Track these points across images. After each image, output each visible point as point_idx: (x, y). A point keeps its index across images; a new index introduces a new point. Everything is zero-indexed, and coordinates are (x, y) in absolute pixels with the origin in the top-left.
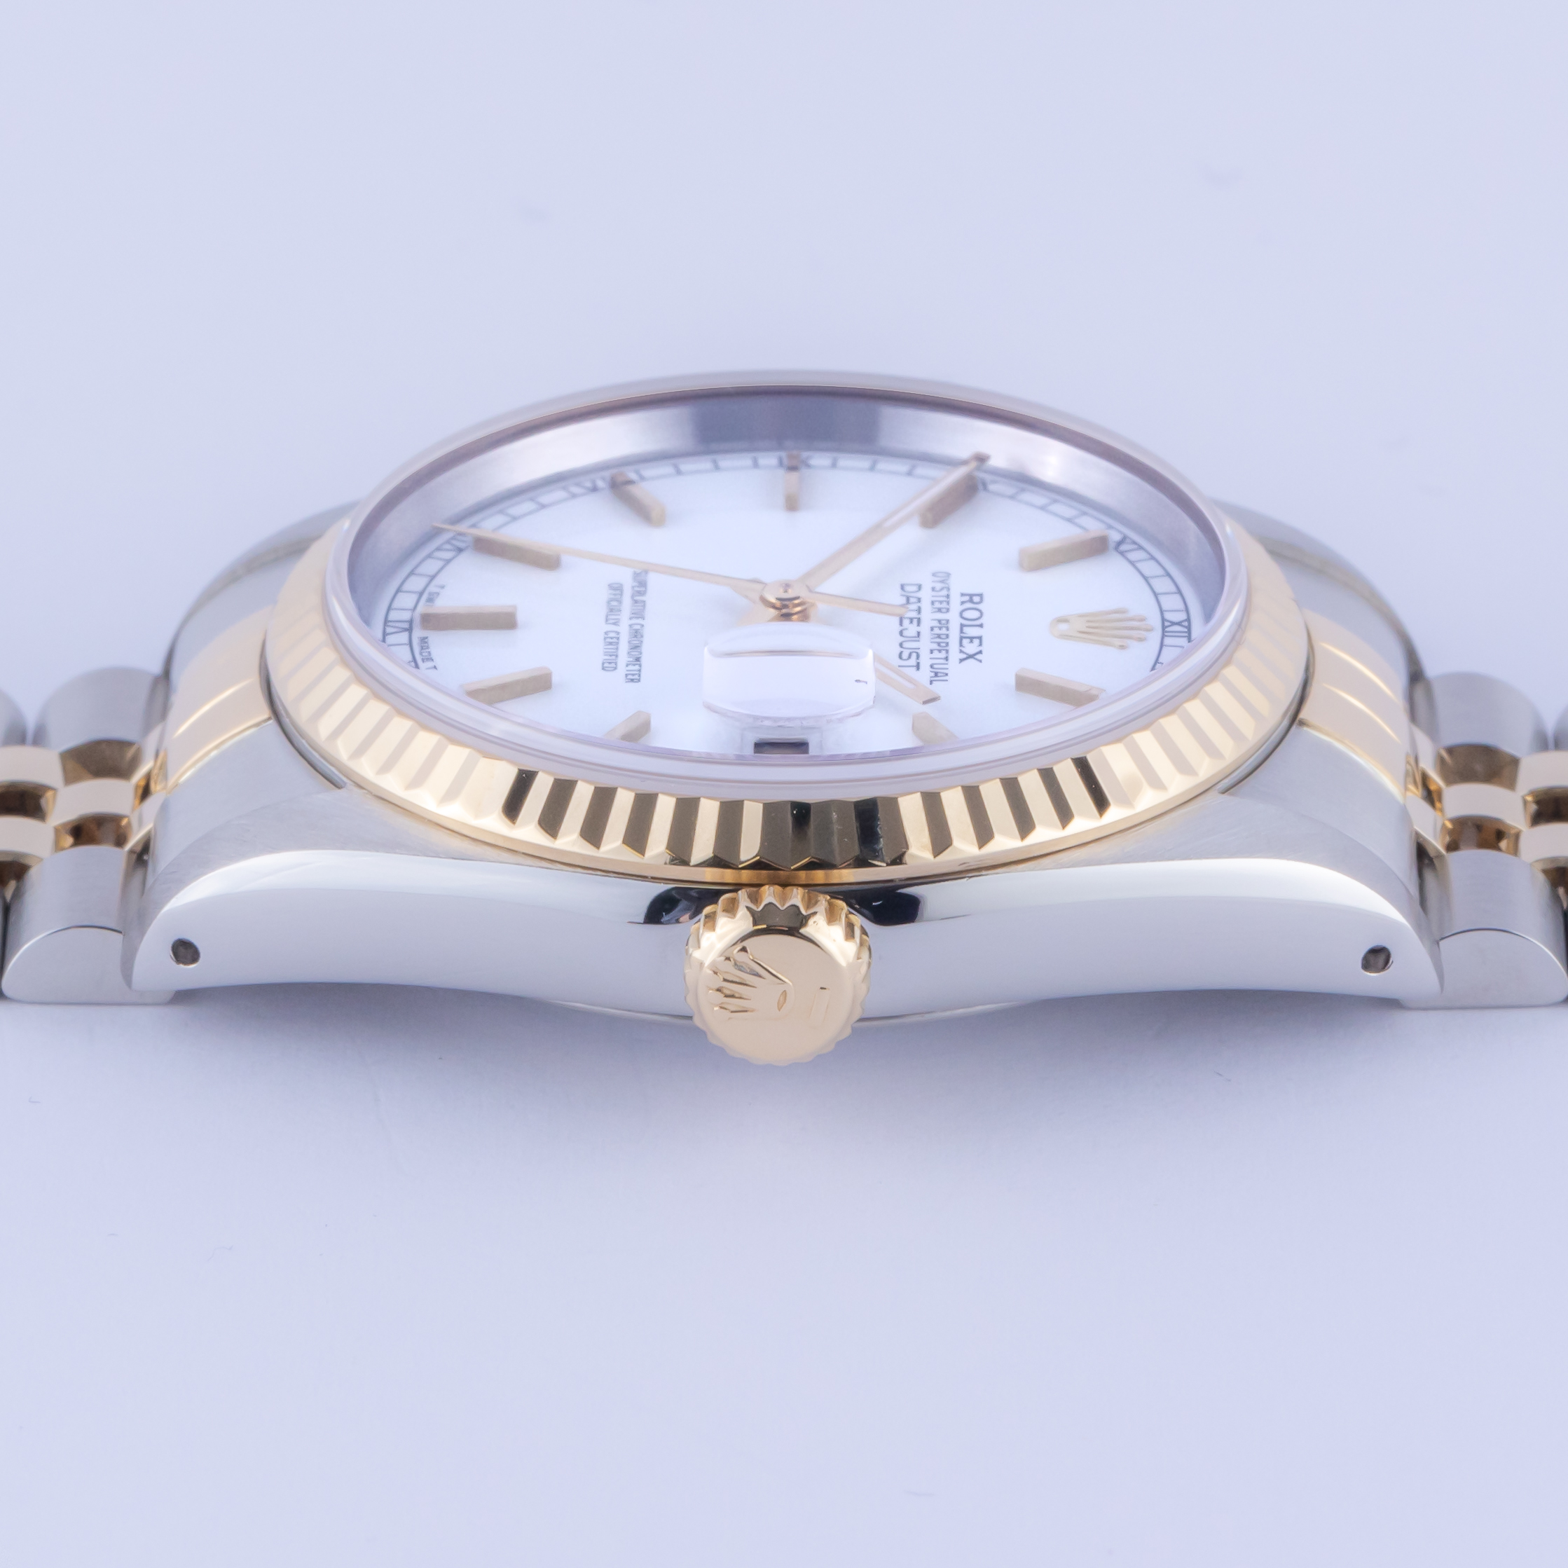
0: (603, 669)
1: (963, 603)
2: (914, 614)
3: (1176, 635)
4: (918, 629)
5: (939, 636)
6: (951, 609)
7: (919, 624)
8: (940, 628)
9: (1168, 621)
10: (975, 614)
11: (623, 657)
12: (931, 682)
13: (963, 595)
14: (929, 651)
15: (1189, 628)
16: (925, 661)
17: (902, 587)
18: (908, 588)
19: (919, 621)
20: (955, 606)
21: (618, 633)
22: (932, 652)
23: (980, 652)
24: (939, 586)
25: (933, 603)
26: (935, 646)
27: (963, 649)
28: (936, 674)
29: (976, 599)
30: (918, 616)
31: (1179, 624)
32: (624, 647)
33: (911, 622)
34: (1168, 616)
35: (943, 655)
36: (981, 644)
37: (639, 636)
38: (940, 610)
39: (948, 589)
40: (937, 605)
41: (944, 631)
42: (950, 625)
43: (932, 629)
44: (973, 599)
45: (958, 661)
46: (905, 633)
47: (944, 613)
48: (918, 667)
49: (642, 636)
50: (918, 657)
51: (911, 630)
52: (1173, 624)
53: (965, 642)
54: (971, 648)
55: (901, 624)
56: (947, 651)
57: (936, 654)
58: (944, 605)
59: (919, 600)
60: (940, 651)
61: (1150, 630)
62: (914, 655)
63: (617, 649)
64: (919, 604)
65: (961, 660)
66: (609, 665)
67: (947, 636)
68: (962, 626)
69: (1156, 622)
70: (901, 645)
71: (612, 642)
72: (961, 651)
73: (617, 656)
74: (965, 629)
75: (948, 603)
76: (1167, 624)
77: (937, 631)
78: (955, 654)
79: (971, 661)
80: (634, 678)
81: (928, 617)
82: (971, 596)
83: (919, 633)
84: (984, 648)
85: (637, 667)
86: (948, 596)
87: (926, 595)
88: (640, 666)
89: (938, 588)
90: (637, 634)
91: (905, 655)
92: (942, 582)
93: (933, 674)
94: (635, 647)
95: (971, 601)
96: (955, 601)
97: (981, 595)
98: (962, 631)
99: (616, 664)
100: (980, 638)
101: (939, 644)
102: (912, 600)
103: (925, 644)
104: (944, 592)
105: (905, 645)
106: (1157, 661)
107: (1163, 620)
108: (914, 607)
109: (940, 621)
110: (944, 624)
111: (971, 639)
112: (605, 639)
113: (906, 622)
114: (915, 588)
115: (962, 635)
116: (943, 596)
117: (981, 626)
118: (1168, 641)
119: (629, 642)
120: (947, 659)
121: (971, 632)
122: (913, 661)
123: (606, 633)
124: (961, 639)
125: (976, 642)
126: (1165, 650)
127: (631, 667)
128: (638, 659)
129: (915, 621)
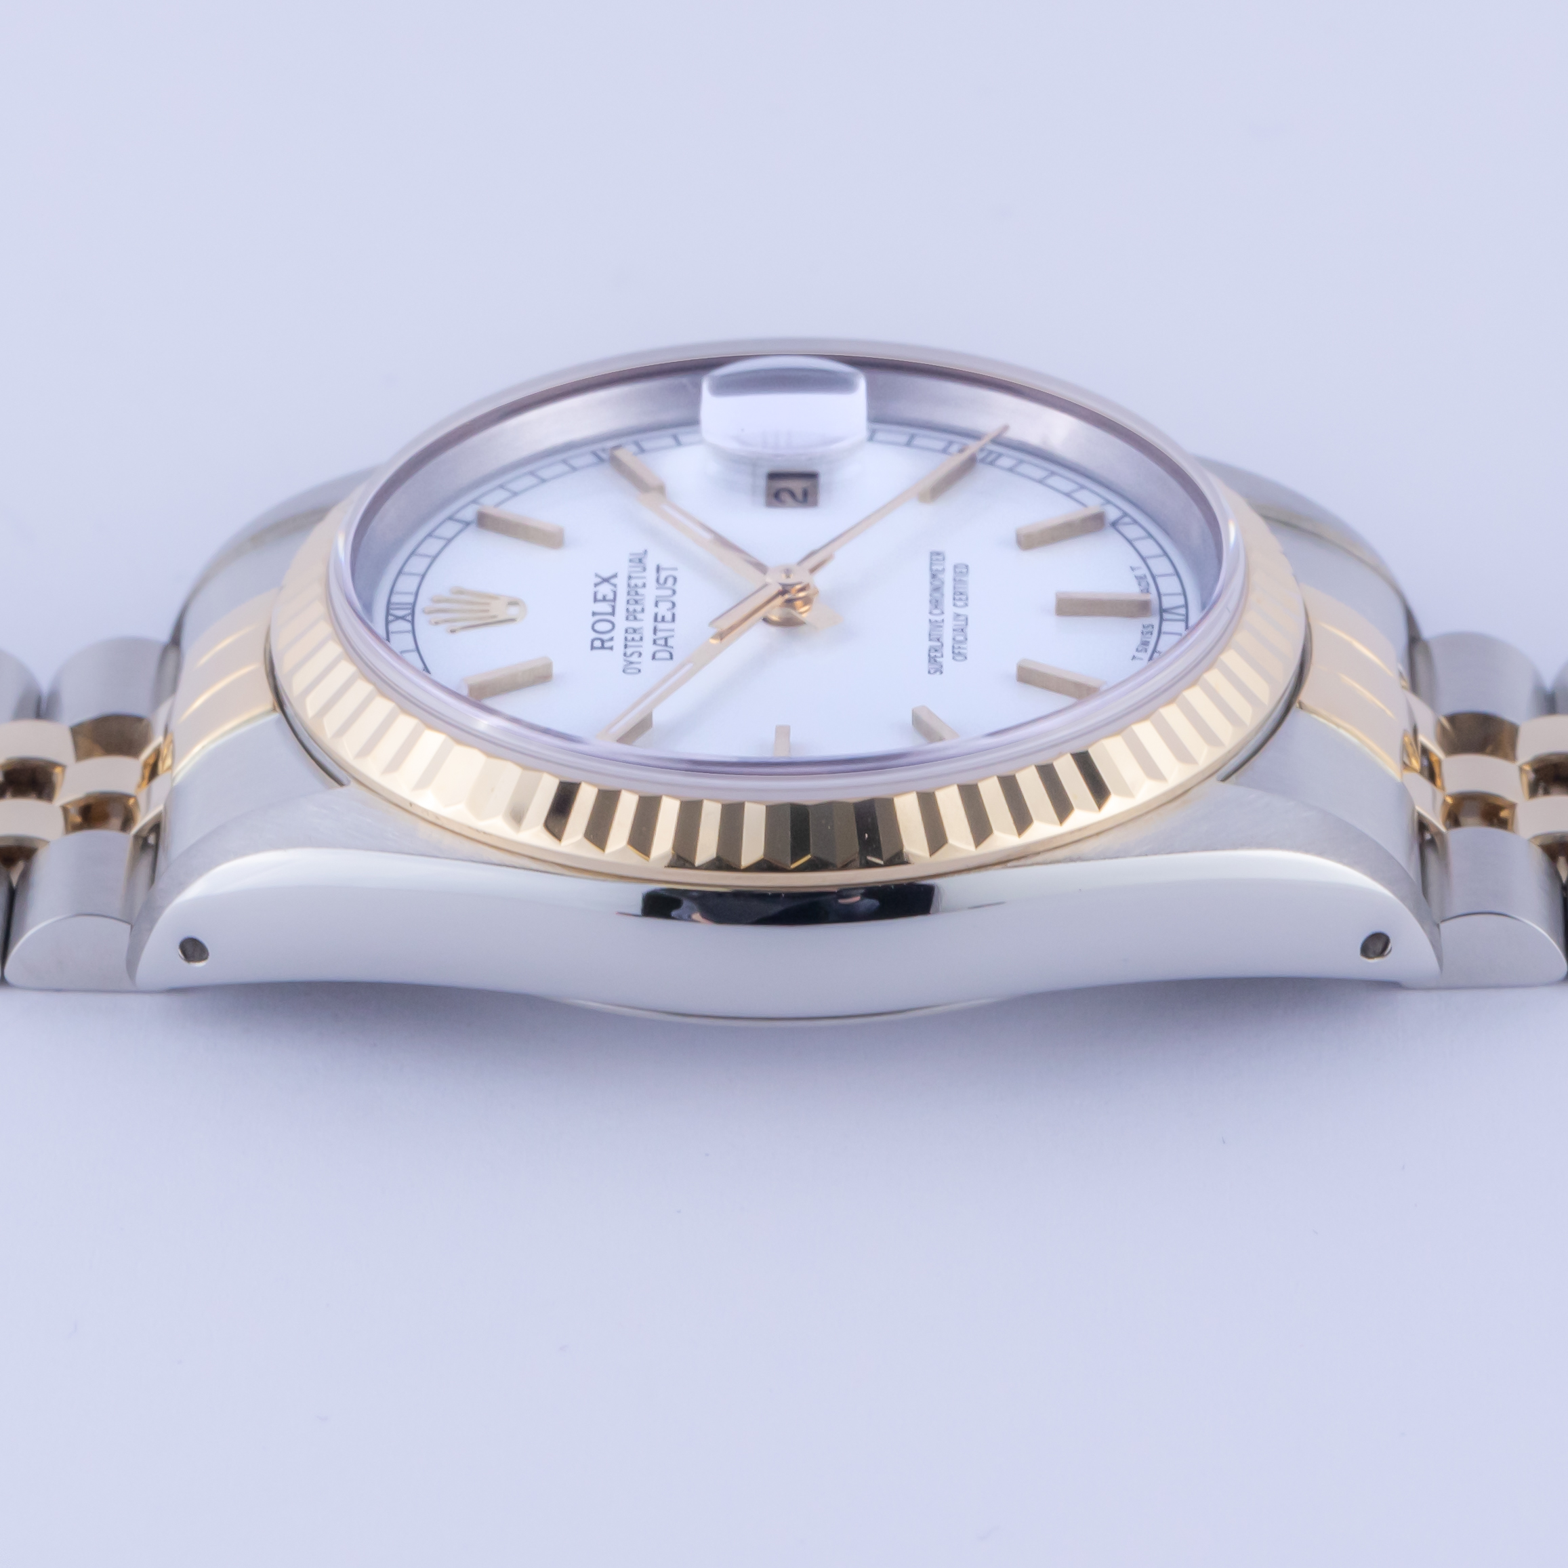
0: (967, 567)
1: (612, 639)
2: (661, 626)
3: (401, 606)
4: (656, 610)
5: (636, 602)
6: (624, 632)
7: (656, 615)
8: (635, 611)
9: (408, 621)
10: (599, 627)
11: (948, 578)
12: (646, 552)
13: (611, 648)
14: (647, 585)
15: (388, 614)
16: (651, 575)
17: (671, 657)
18: (667, 655)
19: (656, 620)
20: (619, 635)
21: (954, 605)
22: (644, 585)
23: (596, 585)
24: (635, 658)
25: (641, 639)
26: (641, 591)
27: (612, 588)
28: (640, 561)
29: (597, 644)
30: (656, 623)
31: (398, 618)
32: (948, 590)
33: (663, 617)
34: (408, 626)
35: (633, 582)
36: (595, 594)
37: (934, 601)
38: (635, 631)
39: (625, 654)
40: (637, 637)
41: (631, 608)
42: (624, 614)
43: (643, 610)
44: (601, 644)
45: (619, 575)
46: (670, 605)
47: (630, 628)
48: (658, 569)
49: (930, 602)
50: (658, 580)
51: (663, 609)
52: (403, 618)
53: (610, 596)
54: (605, 589)
55: (674, 616)
56: (629, 585)
57: (640, 582)
58: (630, 637)
59: (655, 642)
60: (636, 586)
61: (424, 611)
62: (662, 580)
63: (955, 588)
64: (655, 637)
65: (615, 576)
66: (961, 571)
67: (628, 602)
68: (613, 614)
69: (420, 618)
70: (674, 592)
71: (960, 595)
72: (615, 586)
73: (955, 580)
74: (609, 610)
75: (626, 639)
76: (409, 618)
77: (638, 608)
78: (621, 582)
79: (606, 575)
80: (936, 556)
81: (646, 623)
82: (603, 647)
83: (656, 605)
84: (592, 589)
85: (934, 568)
86: (626, 646)
87: (648, 648)
88: (931, 570)
89: (636, 655)
90: (936, 604)
91: (670, 581)
92: (631, 663)
93: (644, 560)
94: (937, 589)
95: (603, 641)
96: (618, 643)
97: (593, 648)
98: (614, 607)
99: (955, 572)
100: (596, 600)
101: (637, 593)
102: (662, 642)
103: (650, 593)
104: (629, 651)
105: (669, 592)
106: (423, 576)
107: (412, 622)
108: (660, 634)
109: (635, 618)
110: (631, 615)
111: (604, 599)
112: (967, 599)
113: (668, 617)
114: (658, 655)
115: (613, 603)
116: (631, 646)
117: (594, 614)
118: (410, 599)
119: (943, 595)
120: (630, 578)
121: (605, 607)
122: (663, 575)
123: (967, 605)
124: (614, 600)
125: (600, 597)
126: (414, 589)
127: (940, 568)
128: (934, 576)
129: (659, 618)
